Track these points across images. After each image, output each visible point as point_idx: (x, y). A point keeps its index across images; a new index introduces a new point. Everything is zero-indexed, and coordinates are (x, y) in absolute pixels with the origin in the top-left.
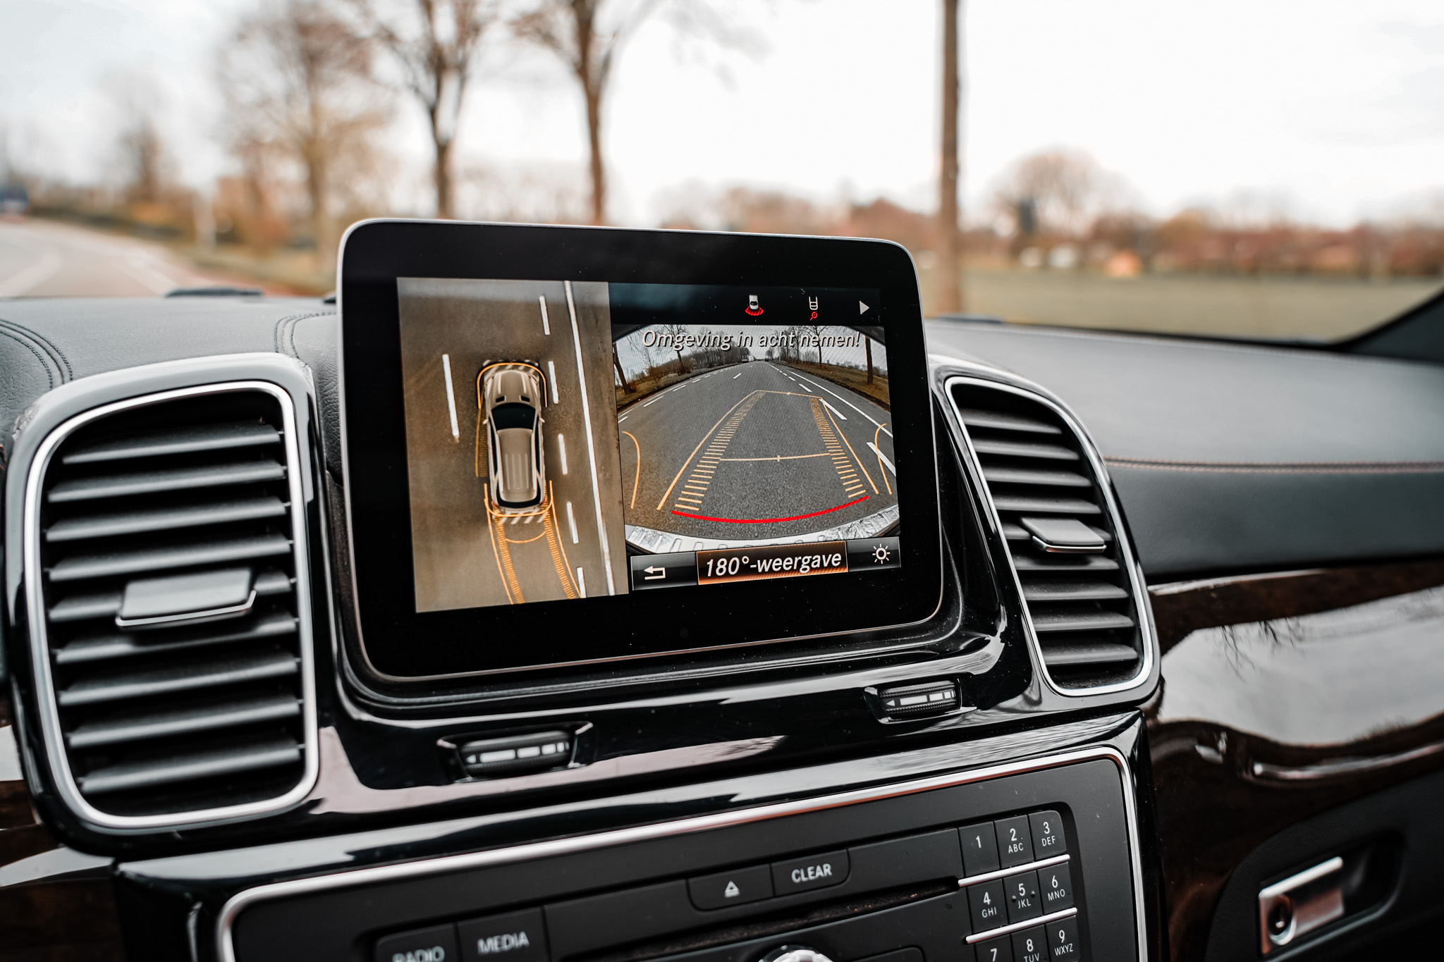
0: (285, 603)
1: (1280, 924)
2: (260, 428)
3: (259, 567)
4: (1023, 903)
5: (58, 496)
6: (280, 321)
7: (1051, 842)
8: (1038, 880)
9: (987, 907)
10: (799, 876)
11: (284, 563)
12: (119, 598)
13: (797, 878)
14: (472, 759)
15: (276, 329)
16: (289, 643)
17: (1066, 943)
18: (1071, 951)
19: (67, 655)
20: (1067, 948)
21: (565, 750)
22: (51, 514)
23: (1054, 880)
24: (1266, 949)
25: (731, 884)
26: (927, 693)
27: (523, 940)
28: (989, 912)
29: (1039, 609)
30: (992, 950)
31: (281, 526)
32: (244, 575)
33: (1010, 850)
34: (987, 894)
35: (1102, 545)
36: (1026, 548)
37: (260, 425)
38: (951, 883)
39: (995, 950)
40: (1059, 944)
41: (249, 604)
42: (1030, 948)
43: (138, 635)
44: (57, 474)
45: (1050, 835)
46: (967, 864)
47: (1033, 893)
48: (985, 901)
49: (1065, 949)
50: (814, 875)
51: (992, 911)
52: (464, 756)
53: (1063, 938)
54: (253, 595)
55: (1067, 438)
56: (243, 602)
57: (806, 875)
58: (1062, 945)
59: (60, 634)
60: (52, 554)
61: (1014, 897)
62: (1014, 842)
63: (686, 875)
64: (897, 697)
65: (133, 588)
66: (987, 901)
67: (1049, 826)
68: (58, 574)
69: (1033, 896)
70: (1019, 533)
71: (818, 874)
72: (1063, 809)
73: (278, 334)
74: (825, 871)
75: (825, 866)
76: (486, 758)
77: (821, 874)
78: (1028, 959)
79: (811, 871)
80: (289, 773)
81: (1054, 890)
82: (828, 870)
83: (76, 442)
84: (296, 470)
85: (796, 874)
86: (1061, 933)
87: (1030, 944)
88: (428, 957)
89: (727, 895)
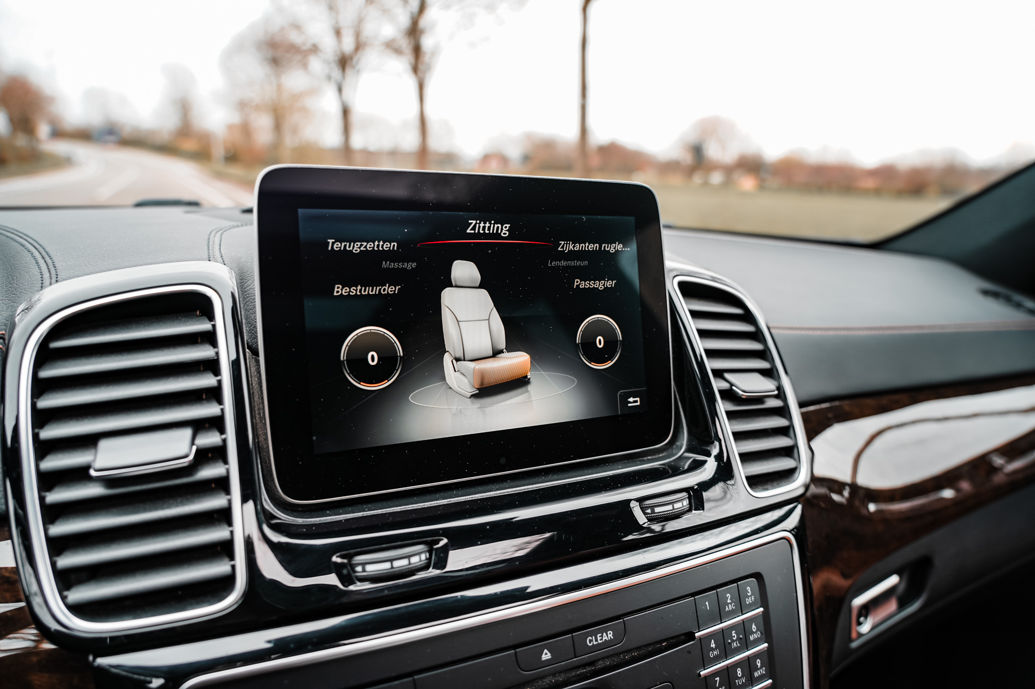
0: (218, 454)
1: (862, 619)
2: (197, 319)
3: (199, 426)
4: (735, 644)
5: (45, 374)
6: (211, 232)
7: (752, 600)
8: (744, 627)
9: (713, 649)
10: (591, 641)
11: (217, 423)
12: (93, 451)
13: (590, 643)
14: (359, 569)
15: (209, 239)
16: (221, 485)
17: (761, 668)
18: (764, 672)
19: (54, 497)
21: (427, 559)
22: (40, 387)
23: (754, 626)
24: (854, 635)
25: (546, 651)
26: (672, 503)
28: (714, 653)
30: (716, 679)
31: (214, 394)
32: (187, 432)
33: (727, 609)
34: (713, 641)
35: (774, 391)
36: (729, 395)
37: (197, 316)
38: (690, 636)
39: (718, 679)
40: (757, 669)
41: (191, 457)
42: (739, 674)
43: (109, 482)
44: (45, 355)
45: (751, 595)
46: (700, 622)
47: (741, 636)
48: (712, 646)
49: (761, 672)
51: (716, 652)
52: (352, 567)
53: (759, 665)
54: (194, 448)
55: (748, 317)
56: (186, 456)
57: (596, 640)
58: (758, 669)
59: (47, 481)
60: (40, 418)
61: (730, 641)
62: (730, 603)
63: (515, 647)
64: (652, 507)
65: (103, 444)
66: (713, 645)
67: (750, 589)
68: (46, 434)
69: (741, 638)
70: (724, 385)
71: (604, 639)
72: (758, 576)
73: (210, 243)
74: (609, 636)
75: (609, 632)
76: (369, 568)
77: (606, 638)
78: (738, 682)
79: (600, 637)
80: (225, 584)
81: (753, 633)
82: (611, 635)
83: (57, 331)
84: (225, 351)
85: (590, 640)
86: (759, 663)
87: (739, 672)
89: (543, 659)
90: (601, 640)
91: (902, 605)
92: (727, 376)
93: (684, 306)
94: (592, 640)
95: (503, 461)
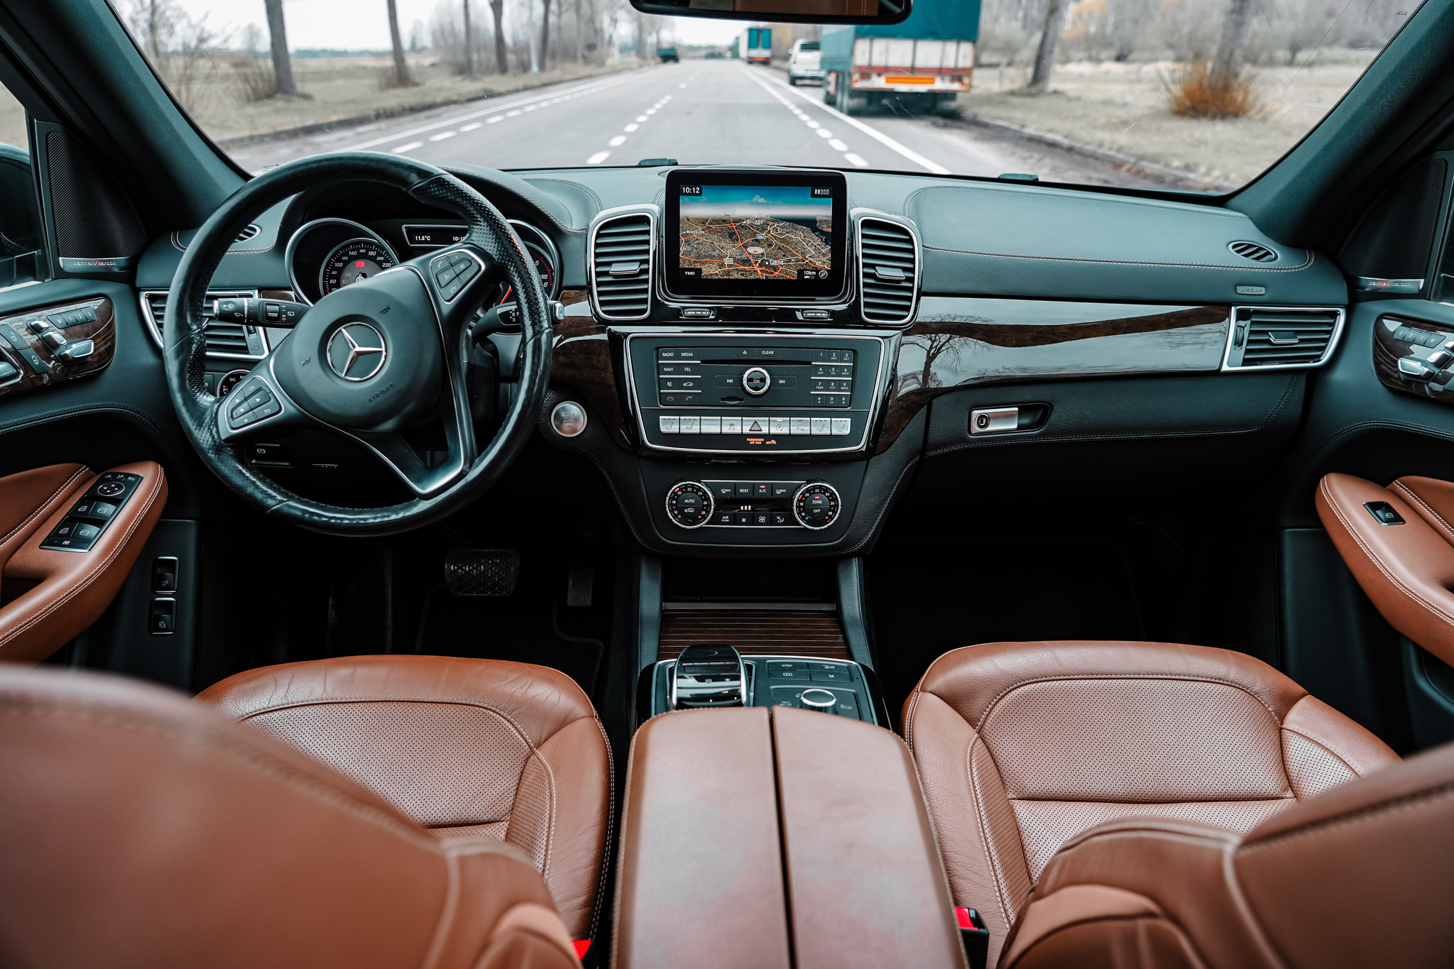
0: (646, 271)
3: (642, 262)
4: (833, 373)
5: (598, 241)
6: (660, 190)
7: (847, 359)
8: (840, 368)
10: (764, 352)
11: (647, 261)
12: (611, 267)
14: (685, 313)
16: (646, 281)
19: (600, 279)
21: (708, 314)
22: (597, 246)
25: (745, 351)
26: (816, 313)
27: (692, 354)
28: (821, 373)
29: (866, 295)
30: (819, 383)
31: (648, 252)
32: (638, 263)
33: (832, 358)
34: (821, 368)
35: (906, 278)
36: (871, 275)
37: (646, 224)
38: (810, 363)
41: (638, 271)
43: (615, 276)
44: (599, 236)
45: (847, 357)
46: (816, 359)
47: (837, 371)
48: (820, 370)
54: (639, 268)
55: (908, 240)
58: (844, 386)
59: (598, 274)
60: (597, 255)
61: (830, 371)
62: (834, 357)
64: (807, 313)
65: (613, 265)
67: (847, 355)
68: (598, 260)
70: (870, 271)
71: (770, 353)
72: (854, 351)
76: (689, 313)
78: (831, 387)
79: (767, 351)
80: (644, 311)
81: (845, 372)
82: (773, 352)
83: (603, 227)
84: (652, 238)
86: (845, 384)
87: (833, 384)
88: (670, 354)
89: (743, 353)
90: (768, 353)
91: (1020, 427)
92: (877, 268)
93: (859, 232)
95: (755, 292)
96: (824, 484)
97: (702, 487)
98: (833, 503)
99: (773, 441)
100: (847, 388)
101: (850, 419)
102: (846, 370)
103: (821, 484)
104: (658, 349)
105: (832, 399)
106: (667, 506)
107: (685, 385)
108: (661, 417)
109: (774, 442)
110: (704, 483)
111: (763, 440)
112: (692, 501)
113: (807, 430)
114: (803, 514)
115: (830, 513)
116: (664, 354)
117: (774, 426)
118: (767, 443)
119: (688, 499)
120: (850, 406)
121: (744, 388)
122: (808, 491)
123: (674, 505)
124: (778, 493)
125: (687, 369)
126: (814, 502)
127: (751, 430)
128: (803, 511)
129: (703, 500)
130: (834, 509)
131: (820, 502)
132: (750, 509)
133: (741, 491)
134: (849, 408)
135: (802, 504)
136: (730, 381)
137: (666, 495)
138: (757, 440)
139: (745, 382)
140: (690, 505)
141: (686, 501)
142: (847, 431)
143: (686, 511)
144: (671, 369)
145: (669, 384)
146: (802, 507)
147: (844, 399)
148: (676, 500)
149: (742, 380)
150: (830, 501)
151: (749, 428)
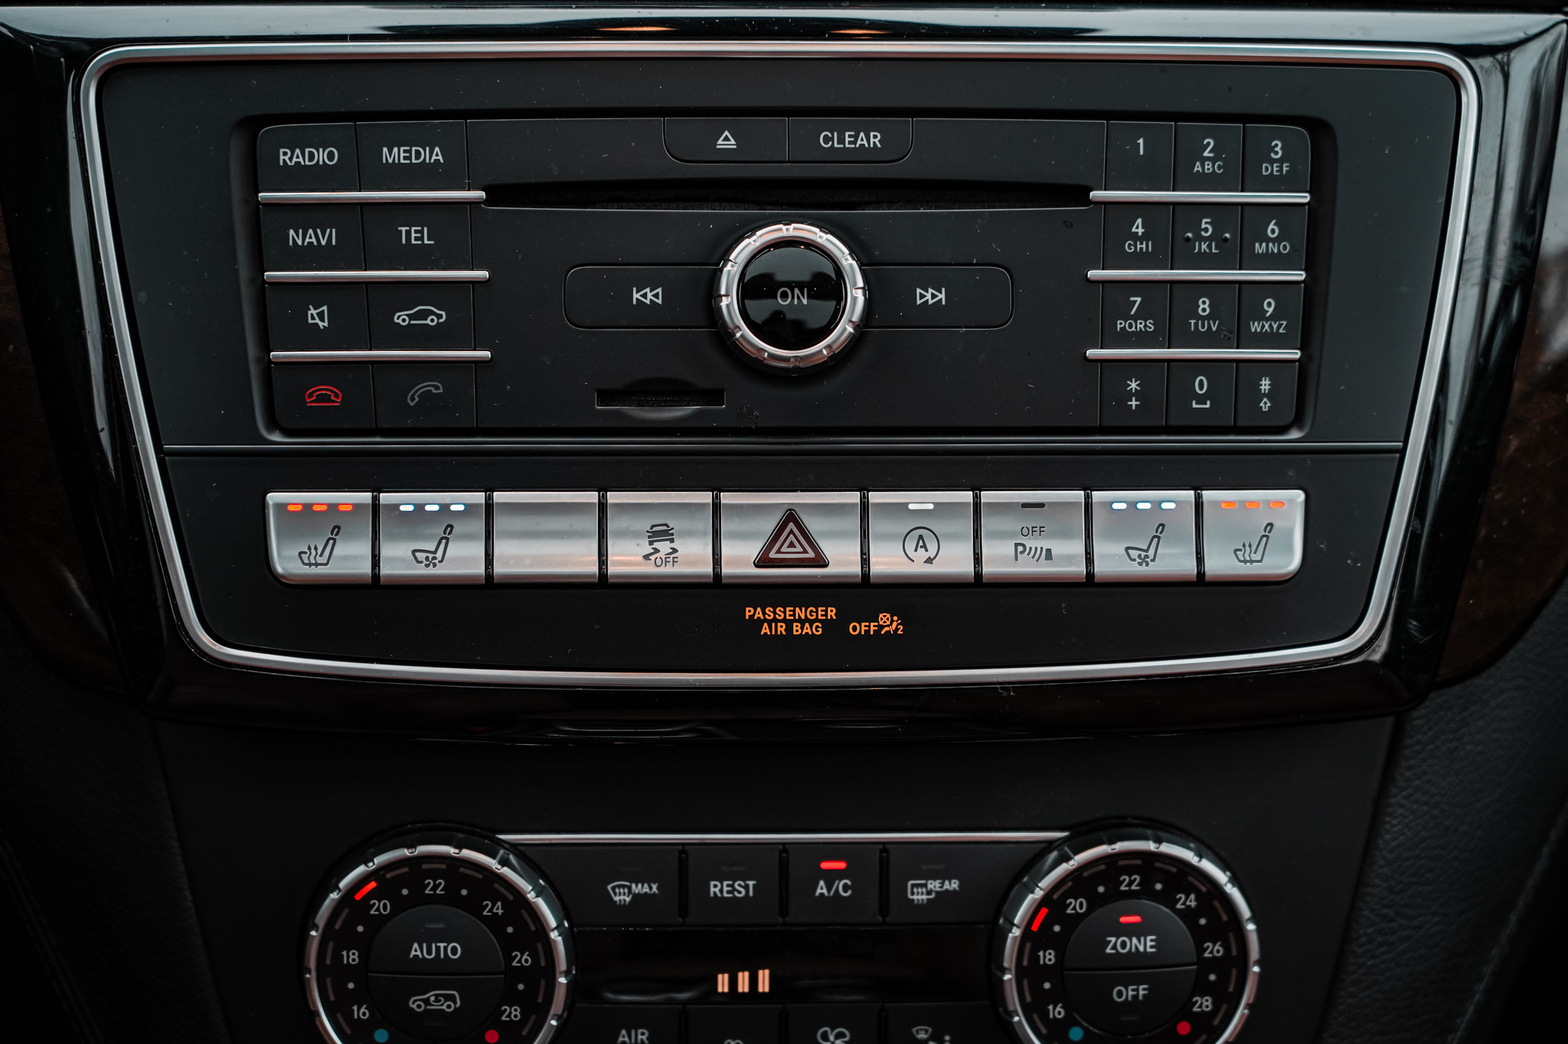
4: (1204, 246)
7: (1281, 170)
8: (1240, 221)
9: (1135, 237)
10: (828, 140)
13: (826, 142)
17: (1275, 318)
18: (1281, 331)
20: (1275, 326)
23: (1271, 226)
28: (1139, 246)
30: (1132, 299)
33: (1198, 168)
34: (1139, 221)
38: (1080, 195)
40: (1261, 316)
42: (1204, 310)
45: (1281, 161)
46: (1112, 173)
47: (1227, 235)
48: (1134, 230)
49: (1271, 327)
50: (855, 142)
51: (1144, 246)
53: (1271, 310)
57: (841, 140)
58: (1267, 319)
61: (1189, 236)
62: (1208, 158)
66: (1138, 230)
67: (1282, 147)
69: (1226, 240)
71: (859, 142)
72: (1318, 128)
74: (872, 140)
75: (872, 134)
77: (865, 142)
78: (1196, 324)
79: (850, 136)
81: (1268, 240)
82: (877, 141)
85: (826, 136)
86: (1269, 307)
87: (1204, 306)
88: (321, 156)
89: (718, 147)
90: (850, 142)
94: (832, 139)
96: (1167, 848)
97: (506, 871)
98: (1214, 950)
99: (884, 618)
100: (1281, 327)
101: (1299, 496)
102: (1272, 229)
103: (1151, 846)
104: (252, 125)
105: (1201, 384)
106: (312, 977)
107: (401, 318)
108: (273, 498)
109: (888, 623)
110: (514, 847)
111: (832, 613)
112: (451, 950)
113: (1069, 559)
114: (1057, 1012)
115: (1204, 1004)
116: (284, 157)
117: (888, 537)
118: (857, 628)
119: (429, 938)
120: (1298, 422)
121: (722, 334)
122: (1077, 882)
123: (350, 972)
124: (919, 897)
125: (414, 235)
126: (1114, 944)
127: (763, 562)
128: (1053, 998)
129: (510, 945)
130: (1223, 979)
131: (1147, 944)
132: (764, 985)
133: (714, 888)
134: (1295, 434)
135: (1048, 957)
136: (649, 295)
137: (308, 923)
138: (800, 613)
139: (729, 303)
140: (437, 973)
141: (415, 951)
142: (1288, 559)
143: (415, 1004)
144: (327, 237)
145: (317, 317)
146: (1047, 972)
147: (1265, 385)
148: (364, 944)
149: (712, 293)
150: (1201, 936)
151: (753, 549)
